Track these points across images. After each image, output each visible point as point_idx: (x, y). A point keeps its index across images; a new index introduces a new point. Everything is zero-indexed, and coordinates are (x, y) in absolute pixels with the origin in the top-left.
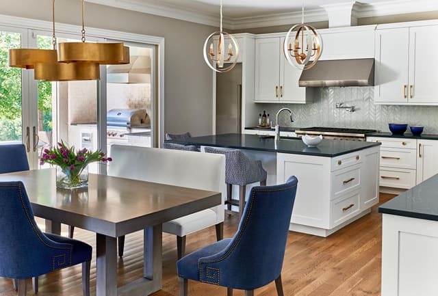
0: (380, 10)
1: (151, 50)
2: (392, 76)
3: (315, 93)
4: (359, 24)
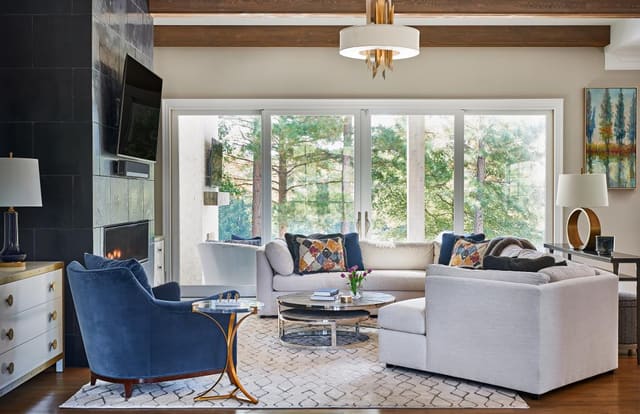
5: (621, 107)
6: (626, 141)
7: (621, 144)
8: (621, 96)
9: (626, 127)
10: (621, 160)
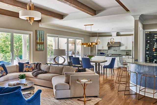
0: (121, 33)
1: (81, 40)
2: (123, 45)
3: (109, 48)
4: (117, 36)
5: (42, 34)
6: (43, 41)
7: (42, 42)
8: (42, 32)
9: (43, 39)
10: (42, 45)
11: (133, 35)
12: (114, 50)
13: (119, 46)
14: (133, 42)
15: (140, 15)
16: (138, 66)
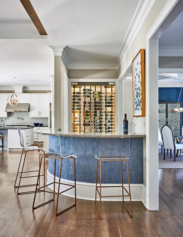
4: (24, 93)
11: (51, 92)
12: (19, 118)
13: (27, 110)
14: (51, 104)
15: (64, 48)
16: (65, 140)
